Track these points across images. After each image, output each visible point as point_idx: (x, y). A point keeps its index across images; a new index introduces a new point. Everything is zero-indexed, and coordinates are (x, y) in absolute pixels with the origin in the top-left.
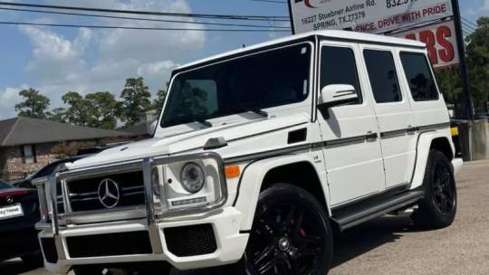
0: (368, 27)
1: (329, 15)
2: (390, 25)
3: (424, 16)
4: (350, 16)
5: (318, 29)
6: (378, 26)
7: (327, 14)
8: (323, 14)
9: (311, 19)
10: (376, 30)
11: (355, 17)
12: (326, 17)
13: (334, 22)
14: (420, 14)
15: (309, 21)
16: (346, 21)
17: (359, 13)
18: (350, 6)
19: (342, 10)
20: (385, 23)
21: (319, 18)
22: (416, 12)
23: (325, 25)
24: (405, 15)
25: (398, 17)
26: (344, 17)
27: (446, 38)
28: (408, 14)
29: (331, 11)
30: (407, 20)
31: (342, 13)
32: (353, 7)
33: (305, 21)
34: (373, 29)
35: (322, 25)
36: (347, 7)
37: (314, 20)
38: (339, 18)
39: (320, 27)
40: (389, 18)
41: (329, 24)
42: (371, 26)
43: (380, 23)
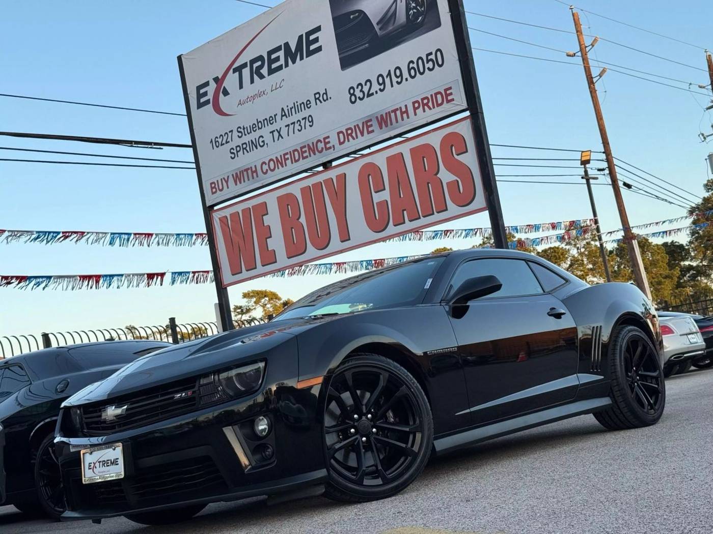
0: (321, 145)
1: (254, 128)
2: (357, 137)
3: (415, 114)
4: (288, 126)
5: (238, 156)
6: (338, 142)
7: (250, 126)
8: (243, 127)
9: (225, 138)
10: (334, 150)
11: (297, 127)
12: (249, 131)
13: (263, 141)
14: (409, 112)
15: (223, 143)
16: (282, 138)
17: (305, 118)
18: (287, 106)
19: (275, 116)
20: (348, 134)
21: (238, 136)
22: (401, 108)
23: (248, 148)
24: (382, 116)
25: (370, 120)
26: (279, 130)
27: (459, 156)
28: (388, 114)
29: (257, 120)
30: (386, 126)
31: (276, 122)
32: (292, 107)
33: (216, 143)
34: (330, 148)
35: (244, 148)
36: (283, 109)
37: (229, 139)
38: (270, 132)
39: (241, 153)
40: (355, 124)
41: (254, 145)
42: (326, 143)
43: (341, 135)
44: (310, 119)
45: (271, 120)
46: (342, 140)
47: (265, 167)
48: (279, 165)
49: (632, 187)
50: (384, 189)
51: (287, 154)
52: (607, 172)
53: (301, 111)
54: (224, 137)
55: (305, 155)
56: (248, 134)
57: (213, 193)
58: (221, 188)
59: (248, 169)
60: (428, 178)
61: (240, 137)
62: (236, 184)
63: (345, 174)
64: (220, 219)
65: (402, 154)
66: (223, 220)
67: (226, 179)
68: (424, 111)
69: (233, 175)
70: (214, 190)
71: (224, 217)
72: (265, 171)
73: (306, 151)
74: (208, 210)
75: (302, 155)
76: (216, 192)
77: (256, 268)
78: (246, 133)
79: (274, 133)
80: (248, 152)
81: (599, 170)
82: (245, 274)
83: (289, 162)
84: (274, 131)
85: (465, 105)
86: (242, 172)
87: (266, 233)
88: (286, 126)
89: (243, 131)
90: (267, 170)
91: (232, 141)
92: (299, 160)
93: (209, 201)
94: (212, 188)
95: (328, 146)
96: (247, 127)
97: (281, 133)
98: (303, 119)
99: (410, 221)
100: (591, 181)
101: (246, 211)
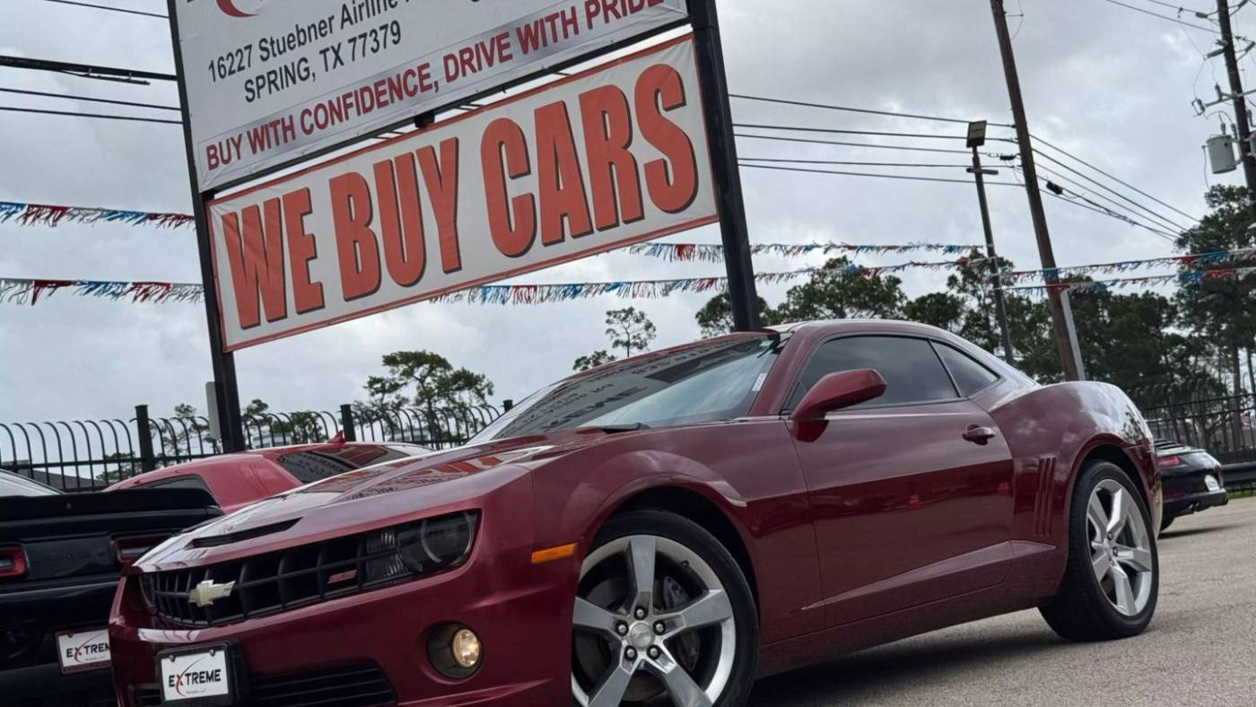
0: (413, 81)
1: (290, 42)
2: (480, 69)
3: (590, 26)
4: (353, 40)
5: (259, 97)
6: (444, 75)
7: (283, 38)
8: (271, 39)
9: (237, 60)
10: (437, 91)
11: (370, 43)
12: (282, 49)
13: (307, 69)
14: (579, 21)
15: (233, 69)
16: (342, 64)
17: (384, 27)
18: (354, 2)
19: (331, 19)
20: (464, 61)
21: (262, 57)
22: (563, 13)
23: (278, 82)
24: (528, 27)
25: (506, 35)
26: (336, 48)
27: (671, 112)
28: (540, 24)
29: (297, 26)
30: (536, 48)
31: (331, 32)
32: (363, 4)
33: (220, 69)
34: (430, 87)
35: (270, 81)
36: (345, 7)
37: (245, 63)
38: (321, 52)
39: (264, 91)
40: (478, 42)
41: (291, 75)
42: (422, 78)
43: (451, 63)
44: (395, 29)
45: (322, 28)
46: (452, 72)
47: (309, 120)
48: (335, 117)
49: (1064, 192)
50: (529, 172)
51: (349, 95)
52: (1018, 161)
53: (379, 12)
54: (235, 58)
55: (382, 99)
56: (280, 53)
57: (212, 167)
58: (226, 157)
59: (278, 122)
60: (612, 154)
61: (264, 59)
62: (254, 152)
63: (457, 140)
64: (223, 217)
65: (564, 104)
66: (229, 221)
67: (236, 140)
68: (607, 20)
69: (249, 133)
70: (213, 161)
71: (231, 214)
72: (308, 127)
73: (384, 92)
74: (203, 200)
75: (378, 100)
76: (216, 165)
77: (285, 317)
78: (276, 51)
79: (327, 53)
80: (278, 89)
81: (1004, 158)
82: (266, 328)
83: (352, 111)
84: (327, 50)
85: (683, 12)
86: (265, 128)
87: (306, 249)
88: (350, 41)
89: (270, 48)
90: (312, 126)
91: (249, 66)
92: (370, 109)
93: (204, 182)
94: (210, 157)
95: (426, 82)
96: (278, 41)
97: (340, 54)
98: (381, 28)
99: (575, 237)
100: (986, 177)
101: (272, 205)
